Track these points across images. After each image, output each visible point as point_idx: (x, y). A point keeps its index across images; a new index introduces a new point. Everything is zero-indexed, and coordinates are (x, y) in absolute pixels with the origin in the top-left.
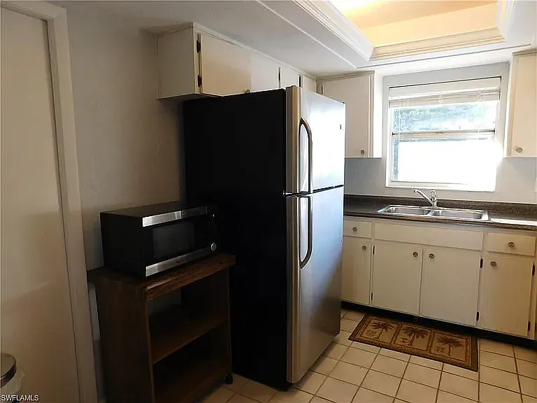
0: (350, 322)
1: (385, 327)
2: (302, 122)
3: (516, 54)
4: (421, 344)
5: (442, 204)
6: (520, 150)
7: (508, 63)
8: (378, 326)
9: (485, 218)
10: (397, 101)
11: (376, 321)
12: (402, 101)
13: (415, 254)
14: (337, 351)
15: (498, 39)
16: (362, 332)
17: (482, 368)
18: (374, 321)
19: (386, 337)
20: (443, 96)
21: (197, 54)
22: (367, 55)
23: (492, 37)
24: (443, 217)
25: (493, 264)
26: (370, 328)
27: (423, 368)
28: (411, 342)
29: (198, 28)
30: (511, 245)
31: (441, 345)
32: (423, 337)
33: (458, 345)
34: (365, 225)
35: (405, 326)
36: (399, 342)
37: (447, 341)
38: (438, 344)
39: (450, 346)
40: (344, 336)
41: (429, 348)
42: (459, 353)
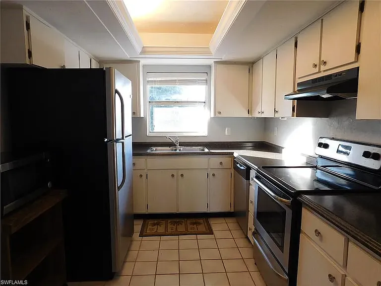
0: (138, 226)
1: (158, 224)
2: (117, 92)
3: (215, 62)
4: (181, 228)
5: (181, 144)
6: (220, 113)
7: (210, 67)
8: (154, 225)
9: (206, 150)
10: (152, 81)
11: (151, 222)
12: (155, 81)
13: (173, 176)
14: (135, 245)
15: (209, 53)
16: (146, 230)
17: (214, 232)
18: (150, 222)
19: (161, 229)
20: (178, 80)
21: (27, 32)
22: (139, 50)
23: (205, 52)
24: (184, 152)
25: (214, 175)
26: (150, 227)
27: (187, 241)
28: (176, 228)
29: (27, 11)
30: (221, 163)
31: (192, 226)
32: (182, 224)
33: (200, 224)
34: (141, 161)
35: (169, 221)
36: (169, 230)
37: (194, 224)
38: (191, 226)
39: (197, 226)
40: (136, 235)
41: (187, 229)
42: (202, 228)
